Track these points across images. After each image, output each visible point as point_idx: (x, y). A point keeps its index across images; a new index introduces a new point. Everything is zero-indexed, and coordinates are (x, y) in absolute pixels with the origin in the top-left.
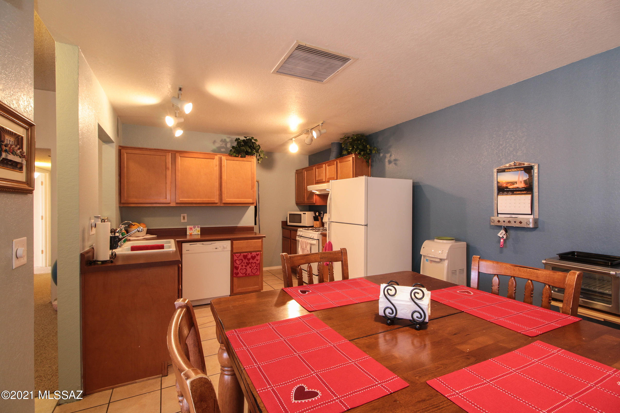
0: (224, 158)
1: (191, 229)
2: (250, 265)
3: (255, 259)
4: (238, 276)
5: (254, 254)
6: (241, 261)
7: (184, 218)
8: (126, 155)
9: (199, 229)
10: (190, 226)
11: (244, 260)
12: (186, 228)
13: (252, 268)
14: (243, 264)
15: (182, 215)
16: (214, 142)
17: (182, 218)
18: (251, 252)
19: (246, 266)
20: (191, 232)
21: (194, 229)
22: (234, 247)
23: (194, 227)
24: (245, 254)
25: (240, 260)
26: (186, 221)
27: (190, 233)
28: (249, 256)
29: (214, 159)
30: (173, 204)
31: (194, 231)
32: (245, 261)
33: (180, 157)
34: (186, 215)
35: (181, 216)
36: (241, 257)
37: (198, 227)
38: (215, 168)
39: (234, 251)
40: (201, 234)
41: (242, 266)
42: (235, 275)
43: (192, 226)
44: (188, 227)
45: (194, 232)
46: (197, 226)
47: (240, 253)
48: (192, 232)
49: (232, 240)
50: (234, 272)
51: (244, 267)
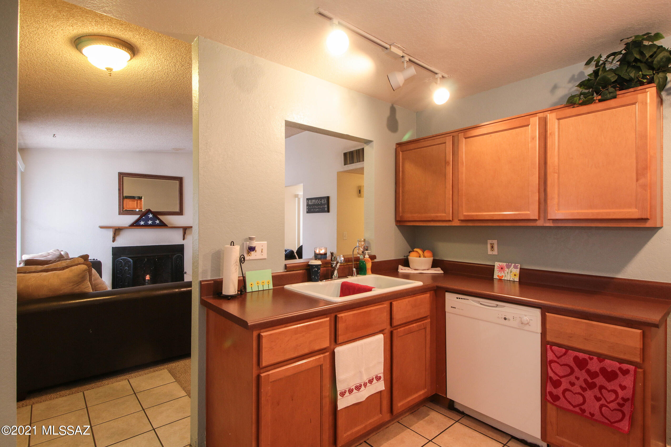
0: (551, 117)
1: (502, 268)
2: (596, 390)
3: (617, 382)
4: (557, 403)
5: (611, 365)
6: (569, 370)
7: (492, 247)
8: (402, 154)
9: (517, 271)
10: (501, 264)
11: (576, 369)
12: (494, 266)
13: (603, 402)
14: (572, 378)
15: (489, 242)
16: (555, 87)
17: (489, 246)
18: (601, 358)
19: (584, 389)
20: (500, 275)
21: (507, 270)
22: (548, 326)
23: (508, 267)
24: (581, 355)
25: (564, 365)
26: (495, 252)
27: (498, 276)
28: (594, 366)
29: (528, 125)
30: (456, 223)
31: (508, 273)
32: (583, 375)
33: (466, 138)
34: (495, 242)
35: (486, 243)
36: (569, 359)
37: (515, 267)
38: (530, 145)
39: (549, 338)
40: (520, 282)
41: (572, 384)
42: (549, 398)
43: (503, 264)
44: (497, 264)
45: (506, 275)
46: (513, 264)
47: (568, 348)
48: (503, 274)
49: (545, 310)
50: (548, 390)
51: (577, 389)
